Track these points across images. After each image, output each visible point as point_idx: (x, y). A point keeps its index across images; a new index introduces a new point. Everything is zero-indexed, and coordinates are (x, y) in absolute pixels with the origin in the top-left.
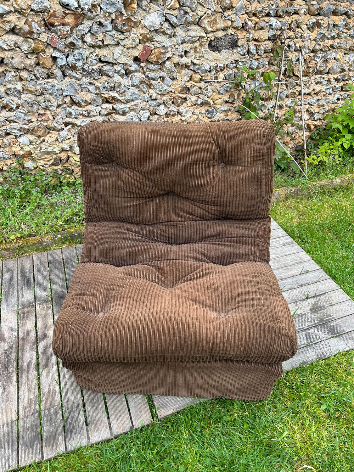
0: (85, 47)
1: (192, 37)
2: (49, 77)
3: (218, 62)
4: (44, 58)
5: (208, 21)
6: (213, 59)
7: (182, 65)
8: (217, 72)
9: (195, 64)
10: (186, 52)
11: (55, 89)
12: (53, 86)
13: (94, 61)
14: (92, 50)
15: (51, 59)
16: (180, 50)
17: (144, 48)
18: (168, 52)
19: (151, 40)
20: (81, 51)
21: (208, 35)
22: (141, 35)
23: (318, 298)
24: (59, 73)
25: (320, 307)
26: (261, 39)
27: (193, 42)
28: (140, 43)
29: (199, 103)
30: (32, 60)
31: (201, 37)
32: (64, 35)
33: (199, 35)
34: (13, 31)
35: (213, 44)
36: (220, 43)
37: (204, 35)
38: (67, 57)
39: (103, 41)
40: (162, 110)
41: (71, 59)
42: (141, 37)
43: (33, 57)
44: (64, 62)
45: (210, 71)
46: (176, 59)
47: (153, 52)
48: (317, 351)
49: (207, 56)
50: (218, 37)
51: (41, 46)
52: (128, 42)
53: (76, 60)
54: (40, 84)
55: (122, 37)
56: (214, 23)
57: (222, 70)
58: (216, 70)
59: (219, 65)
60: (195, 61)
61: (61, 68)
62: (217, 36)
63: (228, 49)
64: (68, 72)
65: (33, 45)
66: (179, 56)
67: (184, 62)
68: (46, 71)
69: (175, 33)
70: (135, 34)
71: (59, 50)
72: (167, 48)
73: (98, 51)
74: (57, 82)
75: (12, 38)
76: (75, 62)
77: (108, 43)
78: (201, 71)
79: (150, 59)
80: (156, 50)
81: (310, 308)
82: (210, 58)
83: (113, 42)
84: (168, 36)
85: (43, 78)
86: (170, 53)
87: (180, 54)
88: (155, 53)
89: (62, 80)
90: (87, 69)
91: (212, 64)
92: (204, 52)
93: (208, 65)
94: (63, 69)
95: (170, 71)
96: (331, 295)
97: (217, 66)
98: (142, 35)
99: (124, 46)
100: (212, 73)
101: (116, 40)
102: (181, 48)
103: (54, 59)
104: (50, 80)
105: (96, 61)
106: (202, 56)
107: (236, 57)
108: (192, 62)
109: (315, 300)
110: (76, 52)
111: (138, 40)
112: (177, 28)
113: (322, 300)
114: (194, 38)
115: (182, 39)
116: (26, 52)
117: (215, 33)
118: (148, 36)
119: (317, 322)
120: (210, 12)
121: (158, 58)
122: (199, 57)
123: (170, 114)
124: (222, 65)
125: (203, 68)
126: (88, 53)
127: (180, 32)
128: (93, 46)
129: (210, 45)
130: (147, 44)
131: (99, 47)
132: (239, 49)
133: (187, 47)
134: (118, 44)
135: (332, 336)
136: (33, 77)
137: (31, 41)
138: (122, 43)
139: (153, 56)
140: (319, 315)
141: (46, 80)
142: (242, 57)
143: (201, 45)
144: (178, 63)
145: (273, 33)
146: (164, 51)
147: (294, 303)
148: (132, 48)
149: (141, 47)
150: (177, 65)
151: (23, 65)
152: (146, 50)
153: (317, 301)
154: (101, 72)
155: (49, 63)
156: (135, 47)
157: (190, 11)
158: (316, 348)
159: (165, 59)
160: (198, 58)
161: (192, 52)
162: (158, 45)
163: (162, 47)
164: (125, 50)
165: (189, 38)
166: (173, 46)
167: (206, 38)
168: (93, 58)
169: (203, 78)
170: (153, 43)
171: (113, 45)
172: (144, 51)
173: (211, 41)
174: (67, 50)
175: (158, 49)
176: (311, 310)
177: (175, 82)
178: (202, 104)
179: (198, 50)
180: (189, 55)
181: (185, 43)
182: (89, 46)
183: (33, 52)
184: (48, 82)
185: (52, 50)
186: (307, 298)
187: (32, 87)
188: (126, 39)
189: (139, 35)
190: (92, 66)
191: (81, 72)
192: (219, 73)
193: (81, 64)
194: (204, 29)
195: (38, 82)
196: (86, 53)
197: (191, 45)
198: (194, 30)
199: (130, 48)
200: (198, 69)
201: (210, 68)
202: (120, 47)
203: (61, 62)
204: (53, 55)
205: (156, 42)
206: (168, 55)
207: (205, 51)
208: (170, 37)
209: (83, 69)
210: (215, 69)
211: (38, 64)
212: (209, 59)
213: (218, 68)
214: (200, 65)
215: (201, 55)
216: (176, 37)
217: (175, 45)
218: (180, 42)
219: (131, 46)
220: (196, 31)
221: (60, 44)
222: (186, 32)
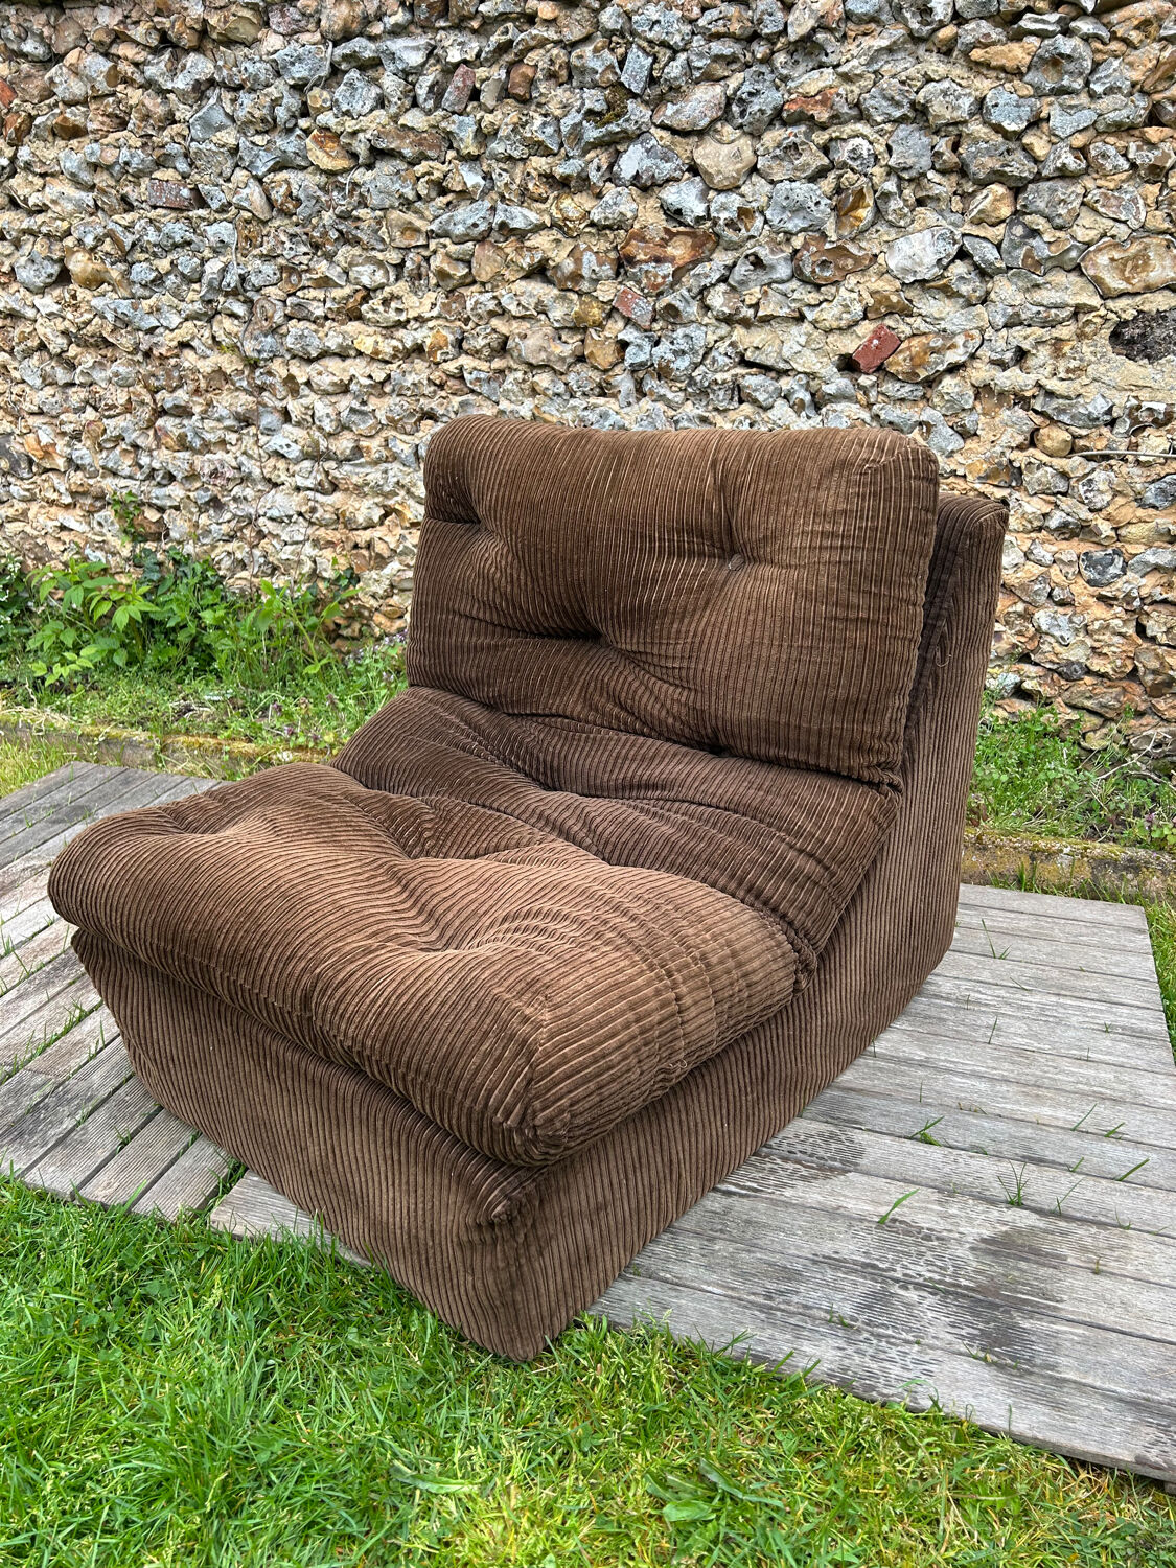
0: (706, 320)
1: (1048, 308)
2: (603, 394)
3: (1144, 394)
4: (596, 343)
5: (1113, 260)
6: (1122, 384)
7: (1002, 394)
8: (1138, 429)
9: (1050, 394)
10: (1021, 355)
11: (607, 424)
12: (604, 416)
13: (722, 360)
14: (724, 329)
15: (613, 347)
16: (1000, 344)
17: (876, 334)
18: (953, 346)
19: (906, 312)
20: (691, 330)
21: (1110, 304)
22: (872, 294)
23: (1063, 1224)
24: (624, 383)
25: (1037, 1252)
27: (1048, 324)
28: (865, 317)
29: (1053, 523)
30: (566, 348)
31: (1078, 311)
32: (655, 286)
33: (1072, 302)
34: (540, 271)
35: (1127, 333)
36: (1158, 332)
37: (1096, 301)
38: (657, 343)
39: (756, 306)
41: (664, 350)
42: (871, 302)
43: (573, 340)
44: (642, 357)
45: (1112, 424)
46: (981, 372)
47: (903, 346)
48: (857, 1358)
50: (1149, 313)
51: (596, 311)
52: (829, 314)
53: (675, 353)
54: (574, 408)
55: (813, 297)
56: (1135, 267)
57: (1158, 424)
58: (1135, 421)
59: (1145, 405)
60: (1053, 384)
61: (634, 369)
62: (1145, 308)
64: (651, 383)
65: (576, 309)
66: (992, 362)
67: (1008, 383)
68: (596, 377)
69: (988, 293)
70: (852, 291)
71: (637, 327)
72: (954, 334)
73: (739, 333)
74: (616, 407)
75: (537, 289)
76: (670, 356)
77: (769, 312)
78: (1073, 417)
79: (890, 364)
80: (915, 342)
81: (986, 1233)
82: (1114, 377)
83: (784, 312)
84: (961, 300)
85: (584, 394)
86: (961, 350)
87: (995, 356)
88: (909, 348)
89: (629, 404)
90: (699, 379)
91: (1121, 401)
92: (1089, 357)
93: (1101, 400)
94: (640, 375)
95: (955, 409)
96: (1134, 1244)
97: (1139, 408)
98: (878, 296)
99: (814, 323)
100: (1120, 429)
101: (794, 305)
102: (1002, 343)
103: (623, 345)
104: (602, 400)
105: (727, 360)
106: (1078, 369)
108: (1038, 385)
109: (1041, 1225)
110: (680, 331)
111: (858, 309)
112: (996, 278)
113: (1073, 1238)
114: (1053, 311)
115: (1010, 311)
116: (557, 325)
117: (1139, 299)
118: (894, 299)
119: (964, 1282)
120: (1122, 231)
121: (917, 362)
122: (1068, 371)
124: (1161, 407)
125: (1082, 410)
126: (711, 338)
127: (1005, 290)
128: (728, 320)
129: (1115, 336)
130: (889, 322)
131: (746, 323)
133: (1020, 337)
134: (801, 318)
135: (982, 1354)
136: (561, 388)
137: (574, 297)
138: (810, 315)
139: (901, 357)
140: (1001, 1270)
141: (592, 400)
143: (1081, 335)
144: (987, 386)
146: (939, 343)
147: (940, 1191)
148: (840, 329)
149: (866, 328)
150: (982, 390)
151: (543, 355)
152: (879, 338)
153: (1046, 1231)
154: (739, 393)
155: (606, 356)
156: (850, 327)
157: (1048, 225)
158: (863, 1346)
159: (941, 368)
160: (1062, 375)
161: (1044, 353)
162: (924, 327)
163: (937, 333)
164: (816, 334)
165: (1035, 309)
166: (976, 333)
167: (1102, 312)
168: (722, 350)
169: (1081, 443)
170: (908, 320)
171: (786, 319)
172: (876, 342)
173: (1124, 323)
174: (656, 326)
175: (924, 339)
176: (983, 1240)
177: (971, 444)
178: (1068, 531)
179: (1067, 349)
180: (1030, 362)
181: (1021, 324)
182: (717, 319)
183: (574, 329)
184: (595, 406)
185: (621, 324)
186: (1017, 1203)
187: (555, 412)
188: (824, 305)
189: (865, 294)
190: (716, 371)
191: (683, 385)
192: (1149, 431)
193: (686, 363)
194: (1096, 282)
195: (572, 402)
196: (704, 335)
197: (1037, 332)
198: (1057, 287)
199: (831, 330)
200: (1063, 411)
201: (1109, 411)
202: (806, 327)
203: (632, 356)
204: (620, 336)
205: (919, 319)
206: (955, 356)
207: (1094, 353)
208: (971, 305)
209: (691, 378)
210: (1129, 415)
211: (581, 359)
212: (1106, 380)
213: (1143, 416)
214: (1068, 398)
215: (1073, 364)
216: (992, 307)
217: (982, 331)
218: (1000, 320)
219: (835, 325)
220: (1066, 290)
221: (642, 309)
222: (1027, 290)
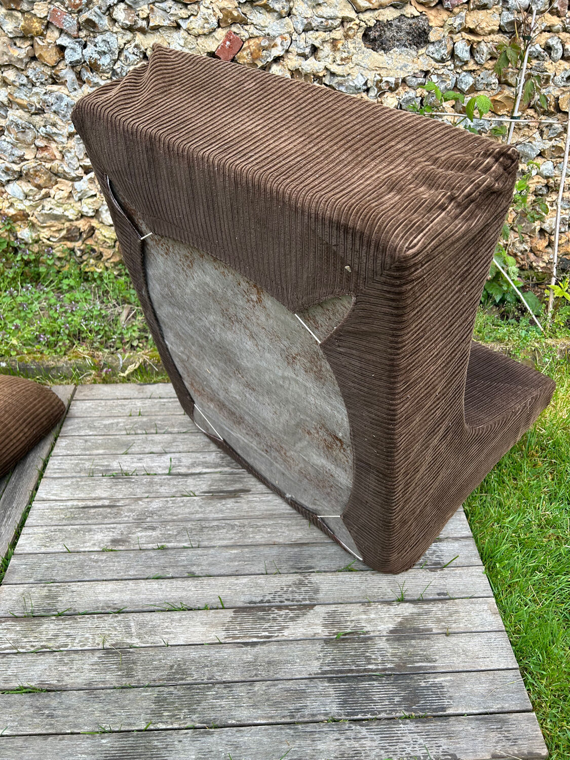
0: (115, 29)
1: (327, 19)
2: (54, 83)
3: (383, 72)
4: (42, 47)
6: (371, 67)
7: (306, 75)
8: (382, 93)
9: (333, 74)
10: (315, 49)
11: (63, 104)
12: (60, 99)
13: (132, 58)
14: (129, 36)
15: (55, 50)
16: (302, 43)
17: (228, 37)
18: (275, 45)
19: (244, 22)
20: (107, 36)
21: (361, 16)
22: (221, 10)
23: (425, 606)
24: (69, 75)
25: (417, 630)
26: (482, 29)
27: (329, 29)
28: (219, 26)
30: (21, 51)
31: (344, 20)
32: (76, 6)
33: (340, 15)
35: (372, 34)
36: (388, 33)
37: (353, 15)
38: (85, 46)
39: (147, 19)
41: (90, 51)
42: (221, 16)
43: (26, 45)
44: (77, 57)
45: (367, 90)
46: (293, 62)
47: (245, 45)
48: (347, 743)
49: (360, 58)
50: (382, 22)
51: (37, 25)
52: (196, 24)
53: (99, 53)
54: (37, 94)
55: (183, 13)
57: (392, 90)
58: (380, 89)
59: (385, 79)
60: (334, 68)
61: (73, 65)
62: (381, 19)
63: (405, 46)
64: (87, 75)
65: (22, 24)
66: (299, 55)
67: (309, 68)
68: (48, 71)
69: (291, 9)
70: (208, 8)
71: (68, 35)
72: (275, 37)
73: (139, 37)
74: (66, 92)
76: (96, 56)
77: (157, 23)
78: (347, 88)
79: (239, 58)
80: (252, 42)
81: (391, 626)
82: (366, 62)
83: (166, 23)
84: (276, 14)
85: (42, 83)
86: (280, 48)
87: (300, 51)
88: (249, 47)
89: (75, 89)
90: (119, 71)
91: (372, 77)
92: (352, 50)
93: (361, 77)
94: (78, 68)
96: (461, 608)
97: (381, 81)
98: (224, 11)
99: (188, 31)
100: (372, 93)
101: (172, 18)
102: (303, 42)
103: (62, 48)
104: (55, 88)
105: (135, 57)
106: (347, 58)
107: (424, 63)
108: (326, 69)
109: (415, 610)
110: (99, 38)
111: (214, 21)
113: (432, 614)
114: (330, 21)
115: (305, 21)
116: (11, 36)
117: (376, 13)
118: (235, 13)
119: (389, 666)
121: (255, 57)
122: (342, 60)
124: (392, 80)
125: (351, 83)
126: (121, 42)
127: (301, 7)
128: (131, 29)
129: (365, 36)
130: (234, 29)
131: (143, 31)
132: (431, 48)
133: (314, 38)
134: (178, 27)
135: (407, 714)
136: (25, 81)
137: (19, 15)
138: (184, 25)
139: (245, 53)
140: (403, 650)
141: (49, 88)
142: (437, 65)
143: (347, 37)
144: (297, 70)
145: (509, 17)
146: (267, 43)
147: (363, 604)
148: (204, 35)
149: (221, 34)
150: (295, 73)
151: (6, 58)
152: (230, 40)
153: (419, 614)
155: (51, 56)
156: (210, 33)
158: (349, 733)
159: (270, 60)
160: (339, 62)
161: (327, 49)
162: (256, 33)
163: (265, 36)
164: (190, 38)
165: (320, 20)
166: (287, 36)
167: (357, 21)
168: (130, 50)
170: (246, 27)
171: (168, 28)
172: (228, 43)
173: (369, 29)
174: (83, 34)
175: (256, 41)
176: (391, 632)
179: (340, 46)
180: (320, 54)
181: (312, 29)
182: (123, 28)
183: (24, 38)
184: (51, 92)
185: (57, 33)
186: (402, 600)
187: (24, 97)
188: (192, 18)
189: (217, 11)
190: (129, 65)
191: (109, 75)
192: (387, 94)
193: (108, 60)
194: (353, 2)
195: (34, 90)
196: (117, 40)
197: (322, 35)
198: (331, 5)
199: (199, 35)
200: (340, 84)
201: (366, 84)
202: (182, 33)
203: (70, 56)
204: (58, 42)
205: (252, 27)
206: (277, 52)
207: (355, 48)
208: (281, 17)
209: (113, 70)
210: (377, 86)
211: (34, 58)
212: (363, 64)
213: (383, 85)
214: (343, 76)
215: (345, 55)
216: (294, 19)
217: (291, 35)
218: (300, 28)
219: (201, 32)
220: (336, 8)
221: (70, 22)
222: (314, 7)
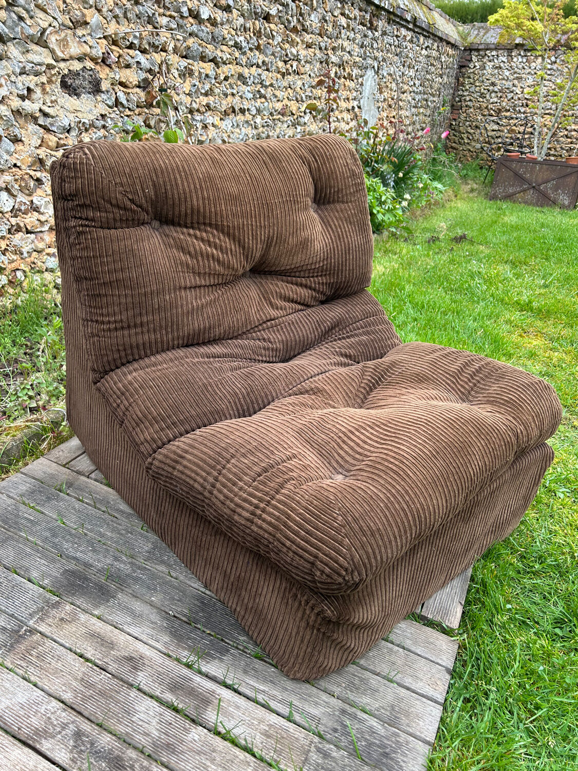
1: (36, 64)
3: (79, 114)
5: (57, 40)
6: (71, 109)
7: (26, 115)
8: (80, 133)
9: (46, 115)
10: (30, 92)
16: (20, 85)
18: (2, 85)
21: (59, 65)
26: (131, 83)
27: (37, 74)
31: (48, 67)
33: (46, 63)
35: (68, 81)
36: (77, 81)
37: (54, 63)
40: (5, 202)
45: (69, 130)
46: (15, 103)
49: (63, 101)
50: (73, 71)
56: (64, 45)
57: (86, 130)
58: (79, 129)
59: (83, 120)
60: (46, 109)
62: (71, 68)
63: (89, 93)
66: (18, 96)
67: (28, 109)
69: (6, 52)
78: (57, 128)
82: (68, 105)
86: (5, 89)
87: (20, 93)
91: (72, 118)
92: (57, 94)
93: (66, 119)
95: (8, 125)
97: (80, 122)
100: (73, 133)
102: (22, 84)
106: (55, 101)
107: (102, 109)
108: (40, 110)
112: (8, 44)
114: (38, 67)
115: (20, 65)
117: (68, 63)
120: (55, 24)
122: (52, 102)
123: (20, 210)
124: (86, 121)
125: (60, 124)
127: (14, 51)
129: (63, 82)
132: (104, 96)
133: (31, 81)
142: (110, 110)
143: (50, 82)
144: (18, 111)
145: (143, 75)
150: (17, 113)
157: (27, 15)
160: (49, 104)
161: (38, 90)
165: (31, 65)
166: (7, 78)
167: (57, 69)
169: (62, 142)
173: (64, 76)
177: (20, 147)
179: (48, 89)
180: (34, 96)
181: (25, 73)
192: (83, 134)
194: (52, 52)
197: (34, 79)
198: (36, 53)
200: (52, 125)
201: (70, 125)
207: (58, 92)
210: (77, 126)
212: (65, 107)
213: (81, 125)
214: (54, 117)
215: (53, 98)
216: (11, 62)
217: (9, 76)
218: (18, 71)
220: (40, 56)
222: (24, 53)
